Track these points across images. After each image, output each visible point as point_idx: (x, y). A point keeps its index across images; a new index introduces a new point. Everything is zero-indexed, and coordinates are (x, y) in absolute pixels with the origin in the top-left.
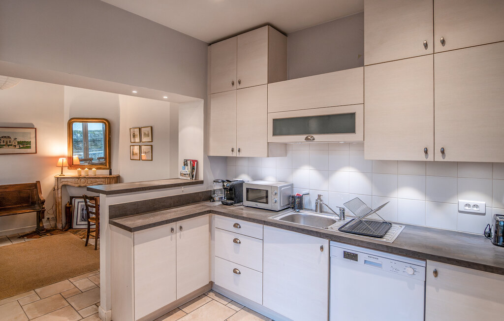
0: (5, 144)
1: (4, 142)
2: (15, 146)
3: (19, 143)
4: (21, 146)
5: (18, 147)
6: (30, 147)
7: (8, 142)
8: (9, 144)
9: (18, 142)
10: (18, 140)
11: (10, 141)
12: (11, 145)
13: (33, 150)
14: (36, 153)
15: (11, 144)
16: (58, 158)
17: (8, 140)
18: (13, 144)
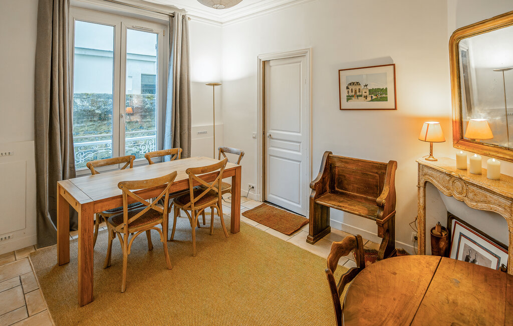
0: (353, 94)
1: (352, 92)
2: (366, 97)
3: (372, 92)
4: (374, 97)
5: (369, 99)
6: (385, 99)
7: (358, 91)
8: (358, 94)
9: (370, 90)
10: (370, 87)
11: (359, 89)
12: (361, 96)
13: (390, 104)
14: (395, 109)
15: (361, 94)
16: (421, 120)
17: (357, 87)
18: (364, 94)
